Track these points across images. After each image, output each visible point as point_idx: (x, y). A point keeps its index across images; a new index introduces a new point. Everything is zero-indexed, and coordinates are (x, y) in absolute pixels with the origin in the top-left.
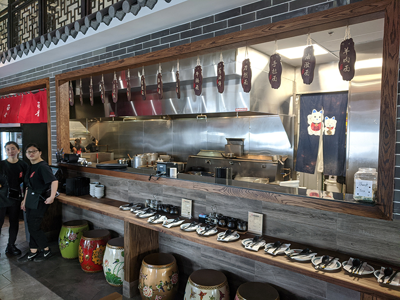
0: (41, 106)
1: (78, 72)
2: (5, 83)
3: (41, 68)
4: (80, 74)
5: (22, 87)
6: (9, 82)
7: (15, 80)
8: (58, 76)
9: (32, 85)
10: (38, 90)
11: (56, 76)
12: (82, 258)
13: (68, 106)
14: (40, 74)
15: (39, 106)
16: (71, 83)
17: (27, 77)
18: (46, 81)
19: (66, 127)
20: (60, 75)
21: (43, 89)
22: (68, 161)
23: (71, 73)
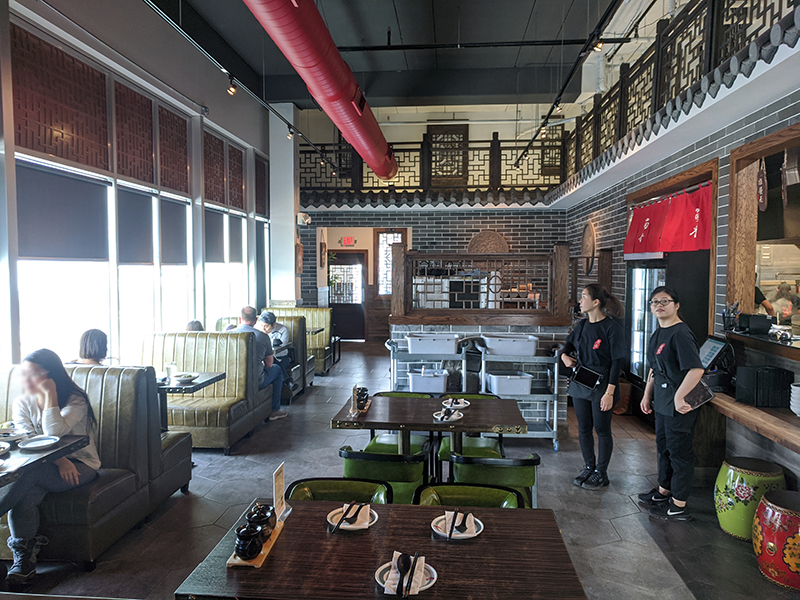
0: (701, 216)
1: (780, 136)
2: (644, 179)
3: (705, 141)
4: (785, 140)
5: (670, 183)
6: (650, 177)
7: (659, 173)
8: (737, 153)
9: (688, 176)
10: (697, 186)
11: (732, 152)
12: (759, 545)
13: (756, 212)
14: (701, 153)
15: (697, 217)
16: (763, 162)
17: (679, 163)
18: (713, 165)
19: (749, 257)
20: (740, 149)
21: (706, 183)
22: (747, 330)
23: (766, 141)
